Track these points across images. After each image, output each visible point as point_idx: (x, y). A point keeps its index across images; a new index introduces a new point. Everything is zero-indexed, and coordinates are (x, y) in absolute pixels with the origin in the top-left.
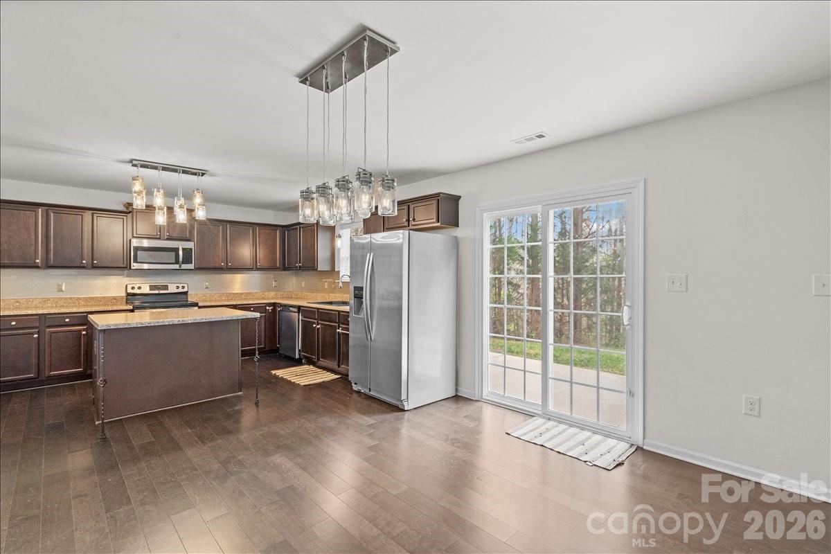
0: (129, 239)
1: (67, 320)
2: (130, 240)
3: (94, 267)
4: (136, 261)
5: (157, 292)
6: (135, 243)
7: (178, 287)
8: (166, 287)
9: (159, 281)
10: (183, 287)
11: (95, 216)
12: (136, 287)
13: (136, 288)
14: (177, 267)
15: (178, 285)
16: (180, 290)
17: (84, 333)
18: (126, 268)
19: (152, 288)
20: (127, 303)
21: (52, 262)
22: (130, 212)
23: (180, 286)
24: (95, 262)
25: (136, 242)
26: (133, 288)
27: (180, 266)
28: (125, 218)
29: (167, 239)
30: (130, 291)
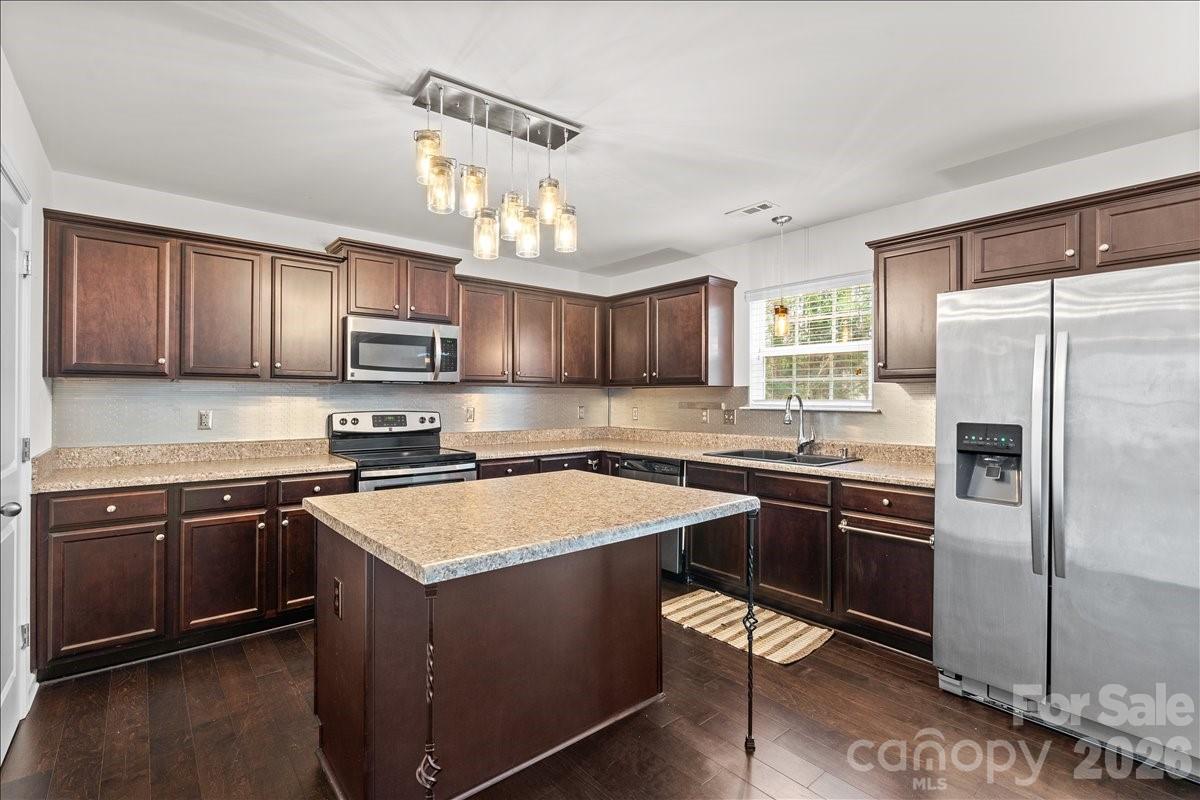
0: (341, 318)
1: (227, 497)
2: (345, 320)
3: (275, 376)
4: (356, 365)
5: (386, 430)
6: (355, 325)
7: (423, 420)
8: (401, 420)
9: (390, 405)
10: (432, 420)
11: (279, 263)
12: (349, 419)
13: (349, 421)
14: (429, 377)
15: (424, 415)
16: (427, 426)
17: (262, 525)
18: (336, 378)
19: (378, 420)
20: (332, 452)
21: (192, 365)
22: (344, 259)
23: (427, 416)
24: (278, 365)
25: (355, 323)
26: (343, 422)
27: (436, 377)
28: (335, 271)
29: (412, 319)
30: (337, 427)
